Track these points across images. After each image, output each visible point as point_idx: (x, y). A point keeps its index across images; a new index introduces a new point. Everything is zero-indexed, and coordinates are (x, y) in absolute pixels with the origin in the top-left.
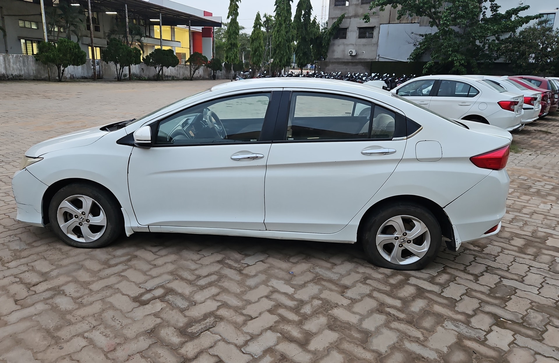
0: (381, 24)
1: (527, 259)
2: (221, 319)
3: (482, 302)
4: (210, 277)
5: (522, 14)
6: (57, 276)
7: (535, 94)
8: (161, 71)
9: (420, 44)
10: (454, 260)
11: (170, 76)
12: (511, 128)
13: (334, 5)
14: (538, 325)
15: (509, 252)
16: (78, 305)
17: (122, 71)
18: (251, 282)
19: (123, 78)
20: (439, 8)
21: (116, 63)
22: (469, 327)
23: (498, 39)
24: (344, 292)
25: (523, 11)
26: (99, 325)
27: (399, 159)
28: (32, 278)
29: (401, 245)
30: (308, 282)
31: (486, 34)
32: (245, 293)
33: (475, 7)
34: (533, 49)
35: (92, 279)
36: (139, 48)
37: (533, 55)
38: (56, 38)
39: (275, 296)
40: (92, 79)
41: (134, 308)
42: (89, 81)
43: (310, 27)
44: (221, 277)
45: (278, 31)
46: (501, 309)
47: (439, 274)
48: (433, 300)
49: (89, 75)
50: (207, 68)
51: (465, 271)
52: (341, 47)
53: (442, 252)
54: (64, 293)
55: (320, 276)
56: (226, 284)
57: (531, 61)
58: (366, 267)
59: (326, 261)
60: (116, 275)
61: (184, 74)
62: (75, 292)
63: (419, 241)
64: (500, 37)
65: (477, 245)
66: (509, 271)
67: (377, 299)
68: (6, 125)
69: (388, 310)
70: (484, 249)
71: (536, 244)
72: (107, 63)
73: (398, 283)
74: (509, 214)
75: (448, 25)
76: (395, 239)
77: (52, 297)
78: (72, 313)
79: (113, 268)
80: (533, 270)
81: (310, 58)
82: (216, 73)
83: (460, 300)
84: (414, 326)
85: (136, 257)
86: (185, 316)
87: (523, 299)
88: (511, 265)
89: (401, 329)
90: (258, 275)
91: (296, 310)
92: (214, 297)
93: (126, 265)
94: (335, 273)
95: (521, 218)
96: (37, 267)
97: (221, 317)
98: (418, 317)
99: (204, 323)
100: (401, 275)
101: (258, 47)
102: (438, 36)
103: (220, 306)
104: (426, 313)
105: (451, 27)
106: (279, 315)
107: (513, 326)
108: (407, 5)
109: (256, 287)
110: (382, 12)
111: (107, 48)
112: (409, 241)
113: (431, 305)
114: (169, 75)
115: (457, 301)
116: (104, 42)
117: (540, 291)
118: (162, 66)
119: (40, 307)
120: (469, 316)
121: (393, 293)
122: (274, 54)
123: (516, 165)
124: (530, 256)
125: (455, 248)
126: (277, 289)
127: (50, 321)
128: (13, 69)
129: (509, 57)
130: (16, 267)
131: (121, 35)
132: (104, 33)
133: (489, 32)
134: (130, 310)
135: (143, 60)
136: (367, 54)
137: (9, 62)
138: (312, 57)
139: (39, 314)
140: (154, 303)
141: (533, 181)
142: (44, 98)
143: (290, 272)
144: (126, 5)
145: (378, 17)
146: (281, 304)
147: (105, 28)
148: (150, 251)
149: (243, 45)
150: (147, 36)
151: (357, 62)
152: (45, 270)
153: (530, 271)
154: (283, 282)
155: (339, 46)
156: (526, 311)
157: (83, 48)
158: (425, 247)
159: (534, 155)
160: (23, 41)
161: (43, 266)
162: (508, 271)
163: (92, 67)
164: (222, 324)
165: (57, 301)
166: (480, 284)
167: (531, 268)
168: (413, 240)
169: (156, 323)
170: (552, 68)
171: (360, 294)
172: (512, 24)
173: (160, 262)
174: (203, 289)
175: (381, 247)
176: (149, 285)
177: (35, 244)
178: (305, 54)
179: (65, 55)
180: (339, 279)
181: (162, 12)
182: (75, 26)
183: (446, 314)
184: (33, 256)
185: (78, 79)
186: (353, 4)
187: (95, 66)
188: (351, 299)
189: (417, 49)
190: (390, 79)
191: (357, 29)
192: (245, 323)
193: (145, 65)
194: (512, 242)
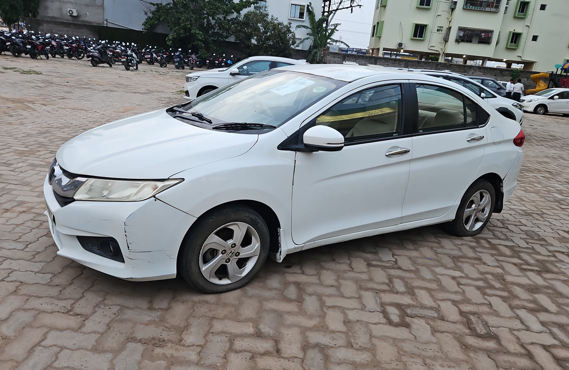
2: (476, 314)
3: (540, 245)
9: (152, 13)
23: (224, 18)
24: (485, 263)
27: (486, 144)
29: (475, 215)
30: (454, 262)
31: (218, 12)
32: (442, 286)
47: (492, 232)
48: (525, 252)
52: (57, 4)
64: (227, 16)
89: (553, 277)
97: (472, 312)
99: (475, 322)
103: (453, 304)
112: (480, 211)
126: (451, 275)
136: (92, 17)
143: (430, 258)
151: (80, 24)
154: (442, 268)
155: (53, 2)
164: (485, 317)
170: (273, 50)
176: (373, 307)
188: (497, 267)
192: (494, 310)
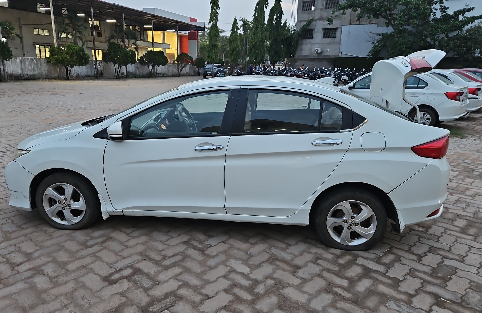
0: (343, 25)
1: (468, 240)
2: (180, 298)
3: (425, 281)
4: (175, 257)
5: (469, 14)
6: (39, 257)
7: (479, 85)
8: (153, 70)
9: (378, 42)
10: (400, 241)
11: (161, 74)
12: (457, 116)
13: (301, 10)
14: (476, 305)
15: (452, 233)
16: (53, 284)
17: (120, 71)
18: (211, 262)
19: (120, 76)
20: (394, 10)
21: (115, 63)
22: (411, 307)
23: (447, 36)
24: (295, 272)
25: (469, 12)
26: (69, 304)
27: (347, 149)
28: (17, 258)
29: (349, 228)
30: (263, 262)
31: (436, 32)
32: (205, 272)
33: (426, 9)
34: (478, 45)
35: (70, 259)
36: (134, 50)
37: (479, 50)
38: (64, 43)
39: (233, 276)
40: (95, 77)
41: (104, 287)
42: (91, 79)
43: (281, 29)
44: (185, 257)
45: (254, 34)
46: (442, 289)
47: (385, 254)
48: (378, 280)
49: (92, 74)
50: (192, 66)
51: (409, 251)
52: (308, 46)
53: (390, 232)
54: (43, 272)
55: (275, 256)
56: (188, 264)
57: (477, 55)
58: (318, 247)
59: (282, 242)
60: (91, 255)
61: (173, 71)
62: (53, 271)
63: (366, 223)
64: (449, 34)
65: (422, 226)
66: (451, 251)
67: (325, 279)
68: (17, 119)
69: (336, 289)
70: (428, 230)
71: (477, 225)
72: (107, 64)
73: (346, 263)
74: (453, 196)
75: (403, 25)
76: (344, 222)
77: (31, 277)
78: (47, 292)
79: (89, 249)
80: (474, 250)
81: (281, 56)
82: (200, 70)
83: (404, 280)
84: (359, 306)
85: (111, 238)
86: (148, 296)
87: (463, 279)
88: (453, 246)
89: (346, 308)
90: (218, 256)
91: (249, 290)
92: (176, 277)
93: (102, 246)
94: (289, 253)
95: (464, 199)
96: (23, 249)
97: (181, 296)
98: (363, 296)
99: (165, 302)
100: (350, 255)
101: (235, 48)
102: (393, 35)
103: (181, 285)
104: (370, 292)
105: (405, 27)
106: (234, 295)
107: (452, 306)
108: (365, 9)
109: (216, 267)
110: (344, 15)
111: (107, 50)
112: (357, 224)
113: (376, 284)
114: (160, 72)
115: (400, 281)
116: (105, 46)
117: (479, 270)
118: (154, 65)
119: (20, 286)
120: (412, 296)
121: (341, 273)
122: (250, 53)
123: (461, 150)
124: (471, 236)
125: (400, 230)
126: (235, 269)
127: (27, 300)
128: (29, 70)
129: (457, 52)
130: (5, 248)
131: (119, 40)
132: (106, 38)
133: (439, 31)
134: (99, 289)
135: (138, 60)
136: (331, 52)
137: (25, 64)
138: (283, 54)
139: (18, 293)
140: (122, 283)
141: (476, 164)
142: (52, 95)
143: (248, 253)
144: (123, 14)
145: (340, 19)
146: (237, 283)
147: (106, 34)
148: (125, 232)
149: (224, 46)
150: (141, 40)
151: (323, 58)
152: (29, 251)
153: (471, 251)
154: (241, 262)
155: (306, 45)
156: (465, 290)
157: (86, 51)
158: (372, 230)
159: (478, 140)
160: (37, 46)
161: (28, 247)
162: (449, 251)
163: (95, 67)
164: (181, 303)
165: (35, 281)
166: (423, 264)
167: (471, 248)
168: (361, 223)
169: (121, 302)
171: (310, 274)
172: (460, 23)
173: (132, 242)
174: (167, 269)
175: (331, 229)
176: (119, 265)
177: (24, 226)
178: (276, 52)
179: (72, 57)
180: (293, 259)
181: (154, 20)
182: (81, 33)
183: (389, 294)
184: (21, 237)
185: (82, 77)
186: (318, 9)
187: (97, 66)
188: (302, 279)
189: (375, 46)
190: (351, 73)
191: (322, 30)
192: (202, 302)
193: (140, 64)
194: (456, 223)
